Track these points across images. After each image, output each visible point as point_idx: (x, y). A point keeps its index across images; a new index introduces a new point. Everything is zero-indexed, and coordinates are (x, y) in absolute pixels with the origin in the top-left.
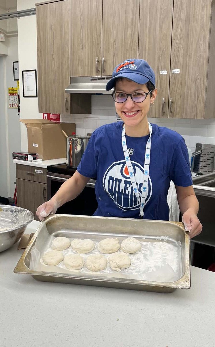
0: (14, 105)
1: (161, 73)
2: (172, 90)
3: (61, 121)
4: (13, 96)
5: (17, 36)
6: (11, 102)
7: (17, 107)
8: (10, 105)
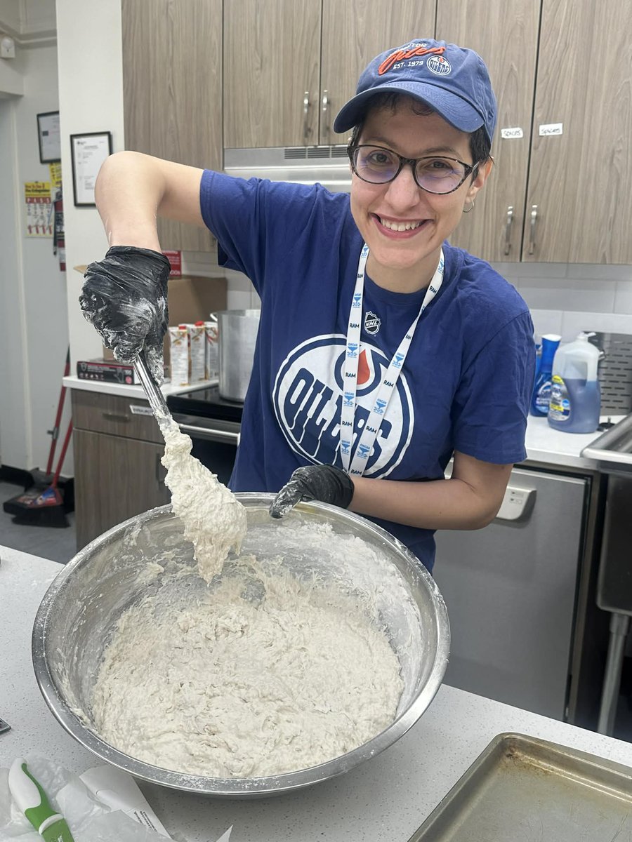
0: (41, 230)
1: (503, 136)
2: (537, 182)
3: (184, 271)
4: (38, 205)
5: (54, 43)
6: (31, 221)
7: (50, 232)
8: (30, 228)
